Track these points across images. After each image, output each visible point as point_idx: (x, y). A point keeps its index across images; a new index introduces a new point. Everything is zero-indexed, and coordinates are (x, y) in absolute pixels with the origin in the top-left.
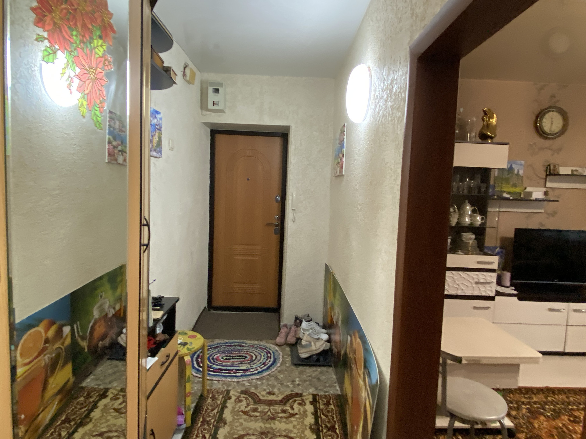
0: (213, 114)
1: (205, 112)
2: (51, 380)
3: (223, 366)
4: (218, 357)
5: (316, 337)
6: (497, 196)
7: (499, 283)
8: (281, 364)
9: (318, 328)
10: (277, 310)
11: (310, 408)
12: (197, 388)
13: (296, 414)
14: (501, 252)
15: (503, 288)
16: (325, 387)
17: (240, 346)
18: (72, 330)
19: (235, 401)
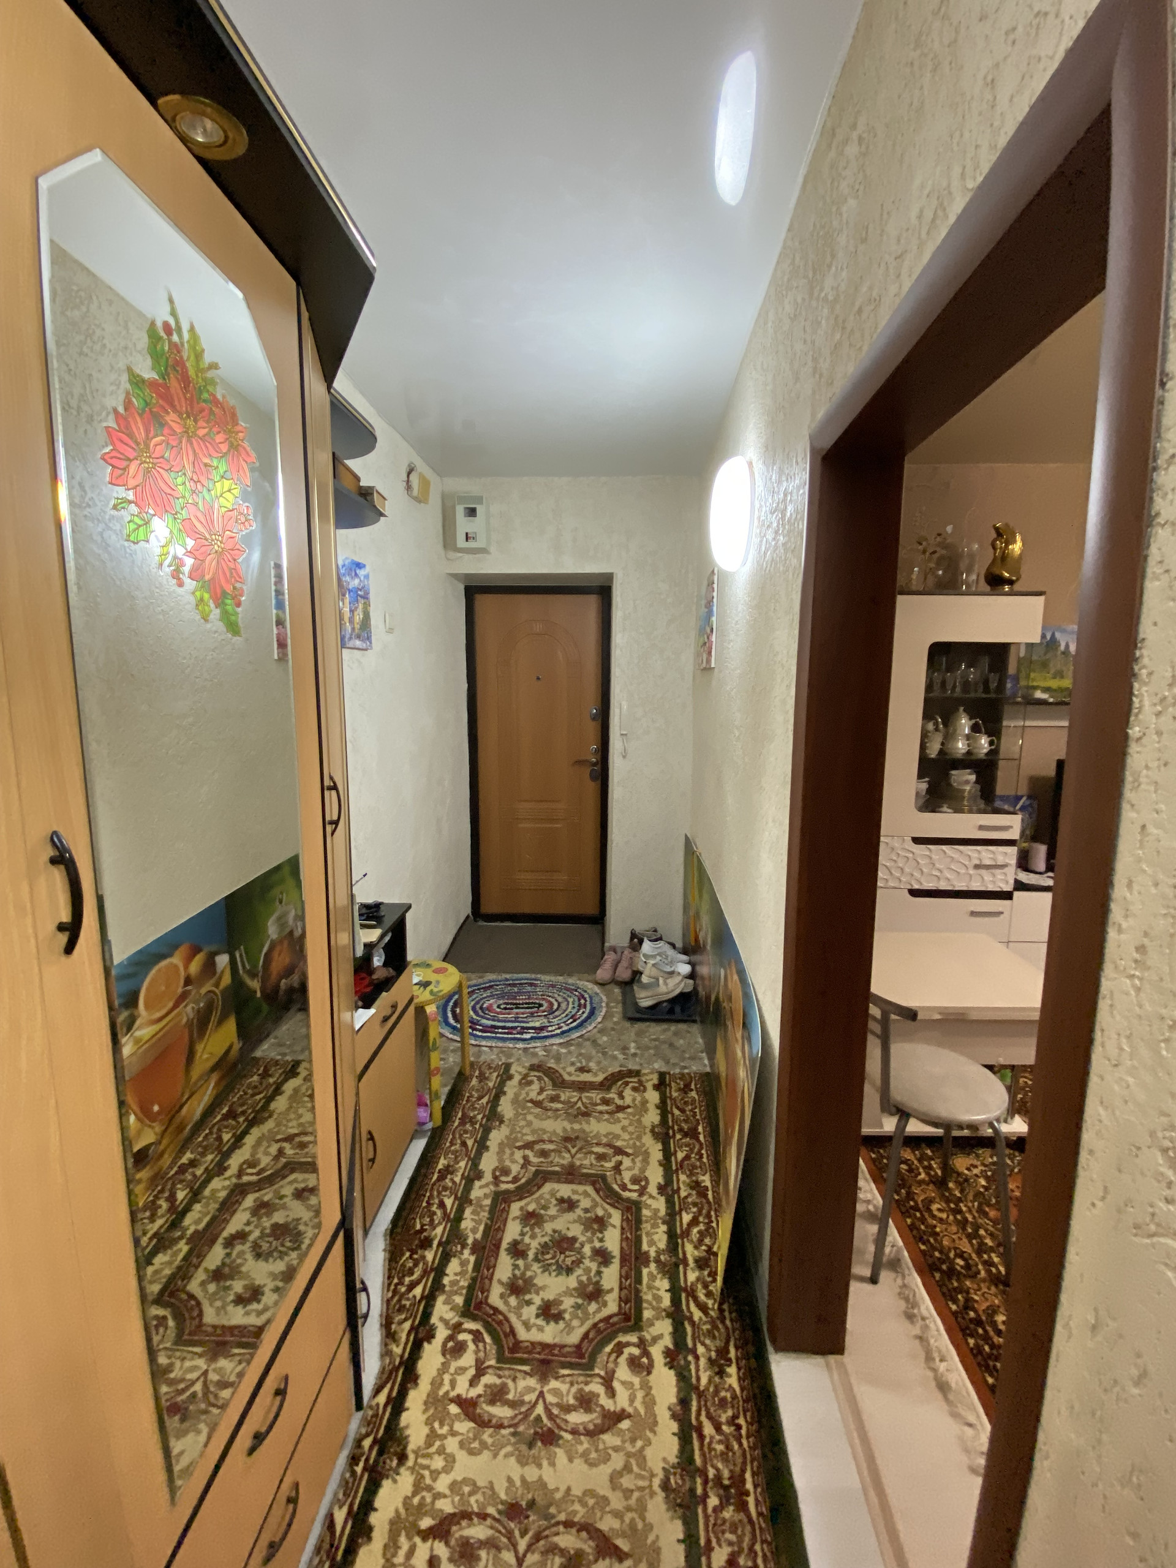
0: (467, 557)
1: (452, 555)
2: (199, 1048)
3: (499, 1021)
4: (491, 1005)
5: (668, 969)
6: (1023, 697)
7: (1024, 863)
8: (604, 1018)
9: (671, 952)
10: (598, 919)
11: (653, 1097)
12: (453, 1059)
13: (629, 1107)
14: (1030, 805)
15: (1032, 875)
16: (683, 1059)
17: (531, 985)
18: (233, 962)
19: (520, 1083)
